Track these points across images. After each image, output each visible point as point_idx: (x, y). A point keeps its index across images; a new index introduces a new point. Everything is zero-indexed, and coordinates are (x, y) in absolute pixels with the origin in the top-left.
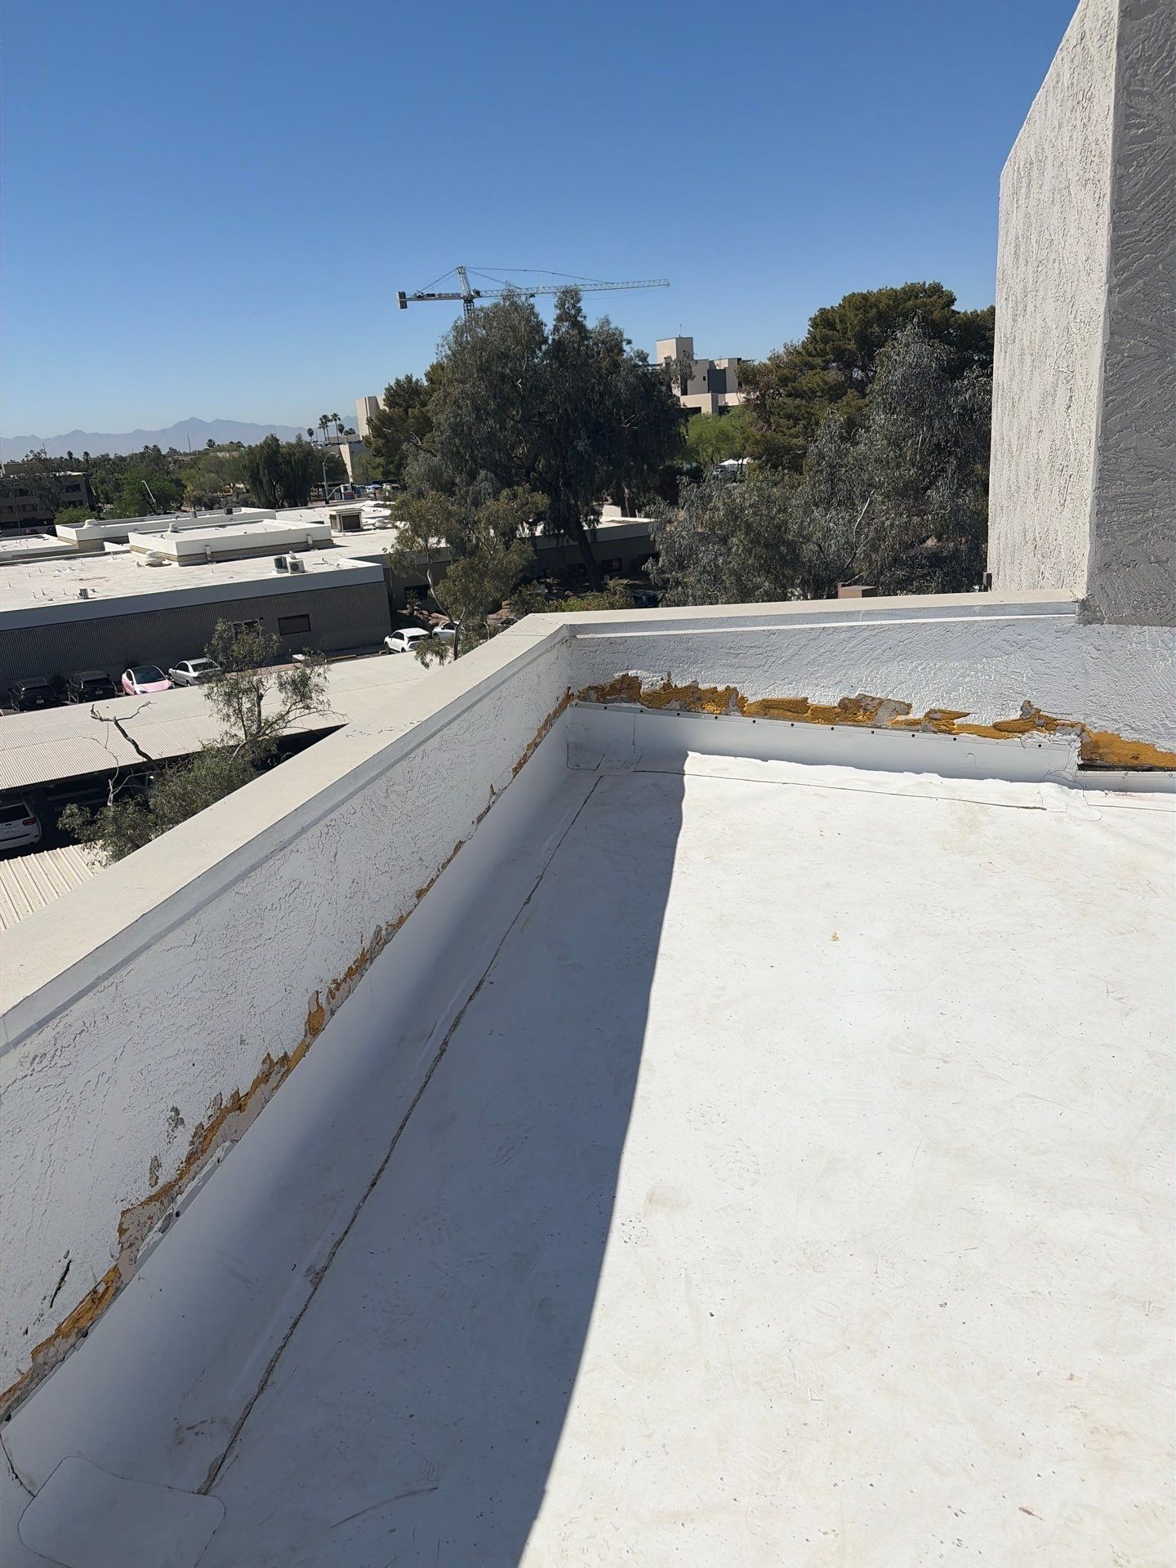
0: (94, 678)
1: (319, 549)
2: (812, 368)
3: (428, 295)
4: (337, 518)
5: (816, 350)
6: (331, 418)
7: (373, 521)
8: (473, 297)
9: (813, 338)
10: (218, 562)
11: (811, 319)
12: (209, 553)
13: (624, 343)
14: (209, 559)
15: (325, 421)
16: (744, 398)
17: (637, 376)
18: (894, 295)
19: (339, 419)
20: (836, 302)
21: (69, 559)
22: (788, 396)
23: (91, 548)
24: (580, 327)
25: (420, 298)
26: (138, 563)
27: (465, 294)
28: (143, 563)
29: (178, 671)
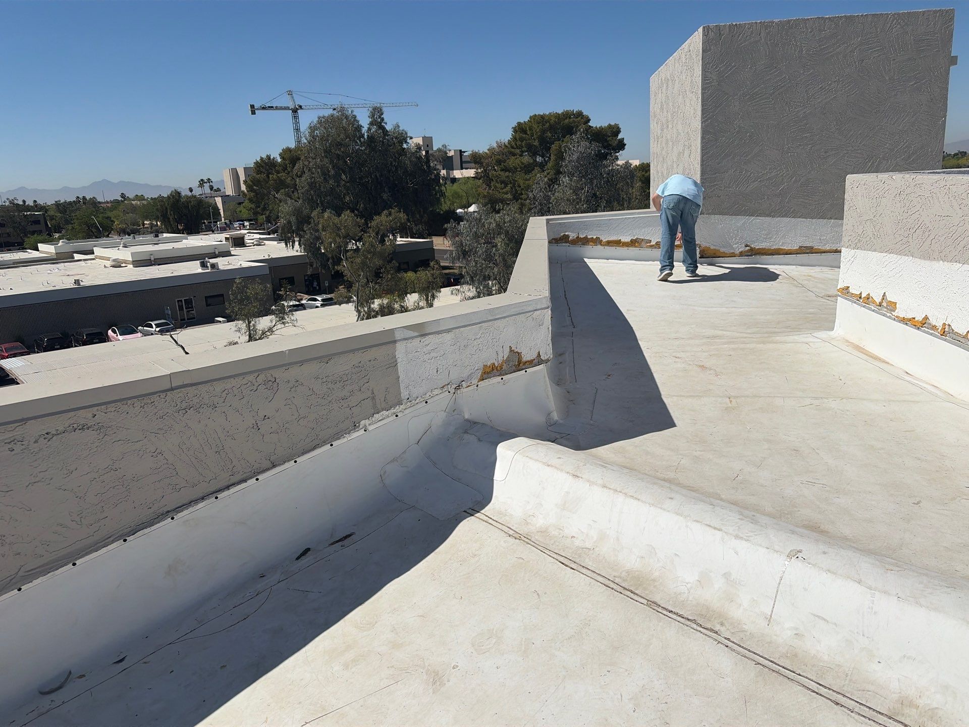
0: (91, 332)
1: (223, 257)
2: (514, 155)
3: (269, 107)
4: (230, 239)
5: (516, 145)
6: (206, 181)
7: (252, 241)
8: (297, 109)
9: (514, 138)
10: (159, 265)
11: (513, 128)
12: (152, 259)
13: (408, 139)
14: (153, 263)
15: (202, 183)
16: (475, 171)
17: (417, 158)
18: (557, 116)
19: (212, 182)
20: (527, 119)
21: (54, 263)
22: (502, 170)
23: (64, 257)
24: (383, 128)
25: (264, 108)
26: (105, 265)
27: (293, 107)
28: (109, 266)
29: (145, 328)
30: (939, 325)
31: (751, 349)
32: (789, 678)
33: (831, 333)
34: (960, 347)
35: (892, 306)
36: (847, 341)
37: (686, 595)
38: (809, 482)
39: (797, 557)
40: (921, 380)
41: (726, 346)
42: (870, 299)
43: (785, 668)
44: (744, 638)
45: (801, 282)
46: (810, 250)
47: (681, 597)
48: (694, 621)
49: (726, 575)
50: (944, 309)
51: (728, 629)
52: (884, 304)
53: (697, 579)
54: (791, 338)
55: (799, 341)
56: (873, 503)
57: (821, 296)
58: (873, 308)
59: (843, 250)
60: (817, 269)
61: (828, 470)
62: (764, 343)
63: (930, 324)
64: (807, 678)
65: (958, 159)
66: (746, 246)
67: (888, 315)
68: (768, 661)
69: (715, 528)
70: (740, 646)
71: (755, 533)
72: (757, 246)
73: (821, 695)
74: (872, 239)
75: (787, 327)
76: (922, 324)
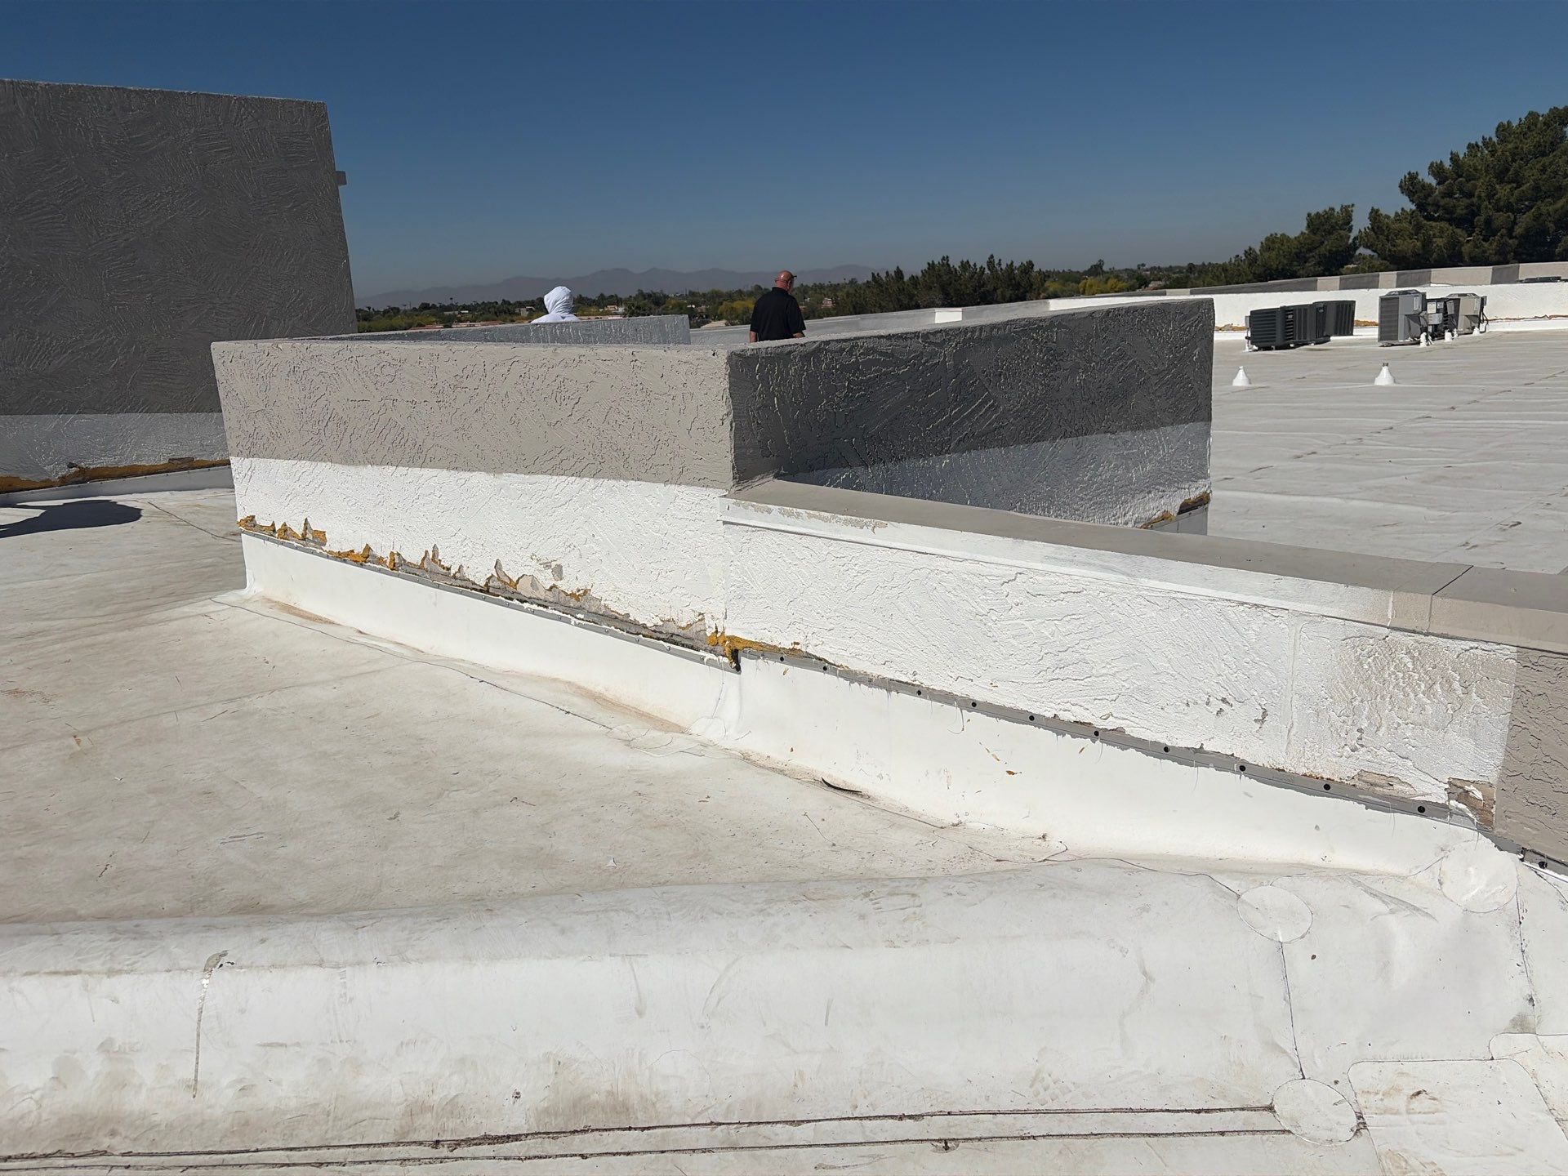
30: (386, 555)
31: (107, 643)
32: (241, 1166)
33: (243, 592)
34: (418, 582)
35: (320, 538)
36: (269, 600)
37: (35, 1113)
38: (235, 837)
39: (221, 965)
40: (381, 639)
41: (58, 646)
42: (289, 532)
43: (233, 1153)
44: (157, 1139)
45: (183, 518)
46: (189, 464)
47: (24, 1123)
48: (59, 1154)
49: (106, 1047)
50: (387, 532)
51: (126, 1137)
52: (310, 536)
53: (51, 1076)
54: (176, 612)
55: (191, 614)
56: (335, 837)
57: (222, 536)
58: (296, 544)
59: (233, 459)
60: (208, 493)
61: (263, 808)
62: (129, 628)
63: (375, 556)
64: (269, 1149)
65: (391, 318)
66: (71, 466)
67: (318, 551)
68: (203, 1156)
69: (67, 973)
70: (151, 1155)
71: (144, 954)
72: (93, 464)
73: (294, 1165)
74: (271, 441)
75: (170, 594)
76: (365, 559)
